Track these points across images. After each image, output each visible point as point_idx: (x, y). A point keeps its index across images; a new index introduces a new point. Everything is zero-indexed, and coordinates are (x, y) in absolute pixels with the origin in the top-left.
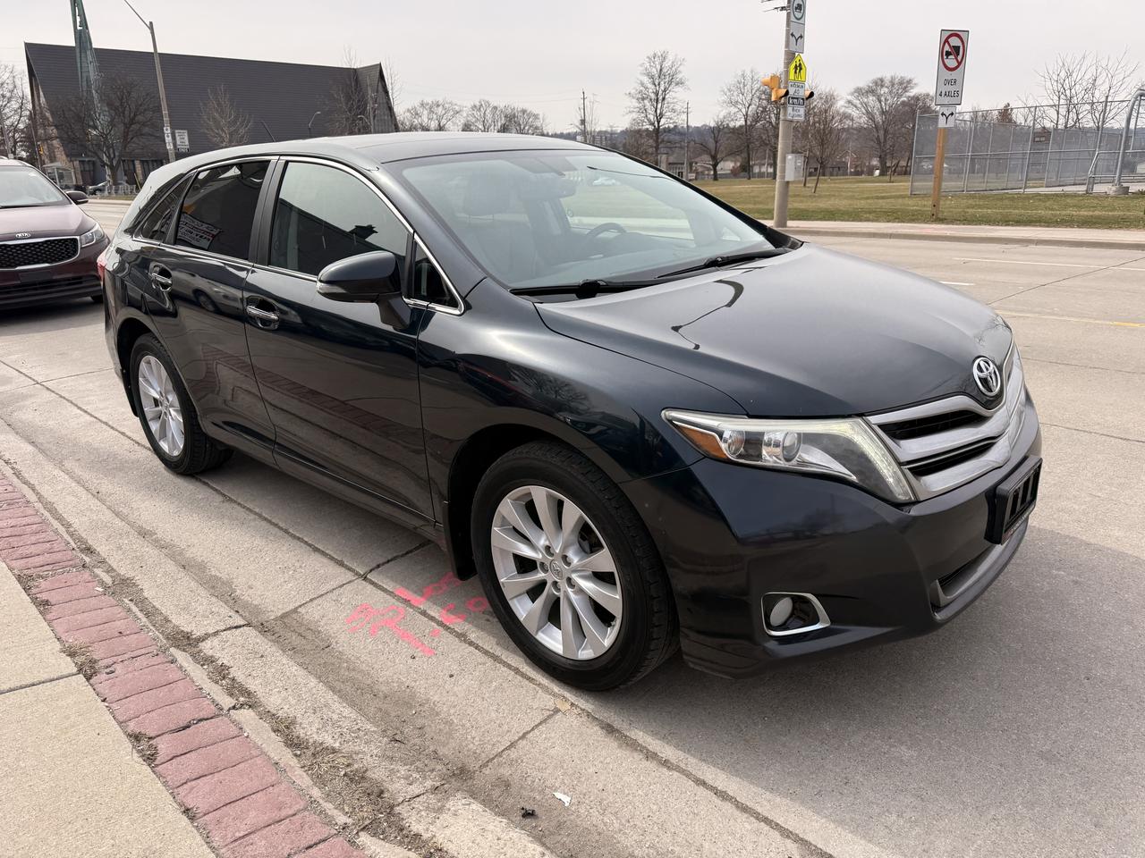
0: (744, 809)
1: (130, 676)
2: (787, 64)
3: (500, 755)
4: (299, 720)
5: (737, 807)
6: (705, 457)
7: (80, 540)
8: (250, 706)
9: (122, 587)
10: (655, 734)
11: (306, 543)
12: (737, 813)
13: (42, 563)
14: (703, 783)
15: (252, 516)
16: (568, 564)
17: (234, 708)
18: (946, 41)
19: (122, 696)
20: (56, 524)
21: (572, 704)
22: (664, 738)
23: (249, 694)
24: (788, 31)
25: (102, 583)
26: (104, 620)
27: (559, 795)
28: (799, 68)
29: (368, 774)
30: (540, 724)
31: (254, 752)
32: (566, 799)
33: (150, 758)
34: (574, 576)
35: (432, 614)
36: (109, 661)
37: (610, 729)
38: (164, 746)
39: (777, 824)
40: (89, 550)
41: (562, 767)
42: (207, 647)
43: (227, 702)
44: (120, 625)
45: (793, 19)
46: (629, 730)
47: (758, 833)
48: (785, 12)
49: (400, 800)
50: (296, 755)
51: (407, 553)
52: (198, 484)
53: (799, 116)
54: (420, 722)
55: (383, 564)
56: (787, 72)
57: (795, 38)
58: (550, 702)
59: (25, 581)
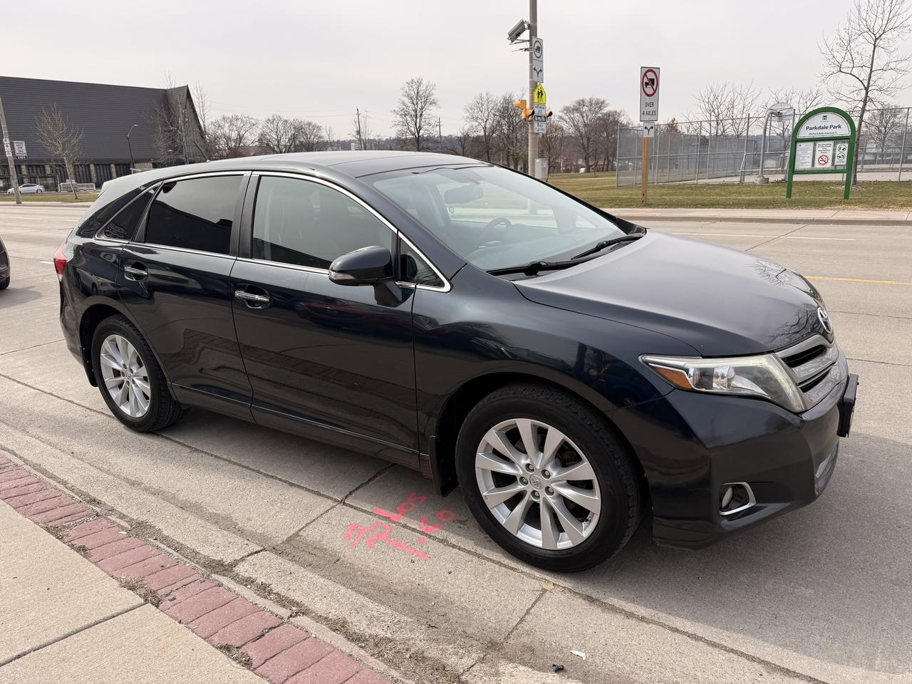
0: (714, 645)
1: (191, 600)
2: (532, 92)
3: (515, 628)
4: (349, 619)
5: (709, 644)
6: (675, 388)
7: (81, 493)
8: (303, 613)
9: (140, 529)
10: (627, 599)
11: (280, 480)
12: (710, 648)
13: (57, 517)
14: (677, 630)
15: (222, 463)
16: (547, 477)
17: (291, 616)
18: (645, 75)
19: (194, 617)
20: (53, 483)
21: (554, 584)
22: (633, 601)
23: (297, 604)
24: (531, 67)
25: (123, 528)
26: (142, 558)
27: (576, 652)
28: (541, 94)
29: (426, 654)
30: (536, 601)
31: (329, 649)
32: (582, 655)
33: (247, 663)
34: (553, 486)
35: (413, 526)
36: (167, 590)
37: (591, 600)
38: (252, 651)
39: (742, 653)
40: (93, 501)
41: (568, 631)
42: (241, 569)
43: (285, 612)
44: (158, 560)
45: (534, 57)
46: (605, 599)
47: (730, 660)
48: (528, 53)
49: (461, 670)
50: (361, 647)
51: (369, 481)
52: (161, 439)
53: (543, 130)
54: (442, 611)
55: (354, 491)
56: (532, 98)
57: (536, 71)
58: (537, 585)
59: (55, 531)
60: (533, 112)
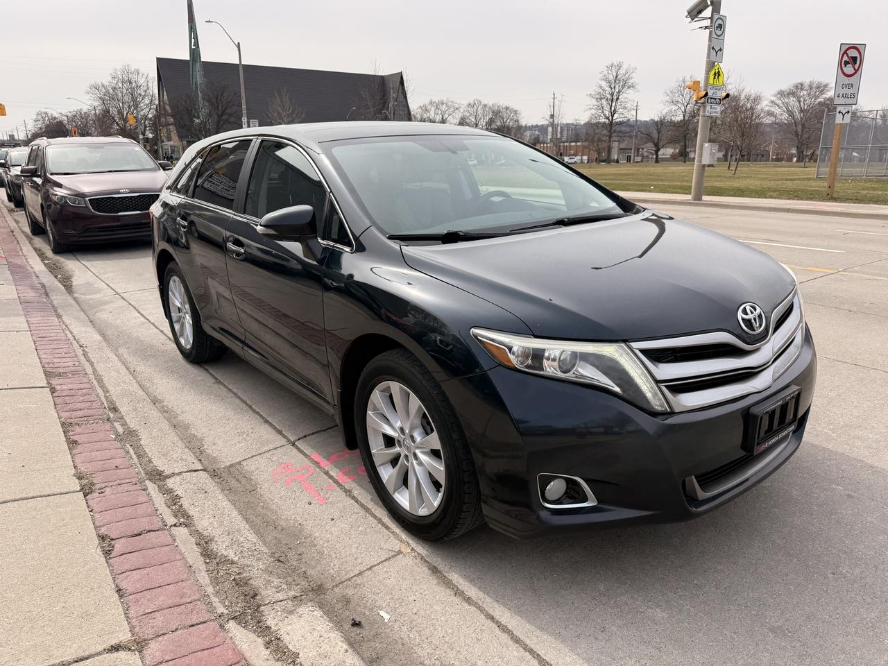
0: (517, 641)
1: (113, 496)
2: (708, 72)
3: (349, 579)
4: (216, 539)
5: (512, 638)
6: (499, 365)
7: (111, 402)
8: (186, 526)
9: (130, 436)
10: (467, 578)
11: (261, 416)
12: (510, 643)
13: (81, 416)
14: (492, 618)
15: (231, 395)
16: (414, 442)
17: (175, 525)
18: (845, 52)
19: (103, 509)
20: (99, 390)
21: (412, 549)
22: (471, 581)
23: (188, 517)
24: (709, 45)
25: (116, 432)
26: (109, 458)
27: (382, 613)
28: (718, 74)
29: (251, 582)
30: (385, 561)
31: (178, 557)
32: (386, 617)
33: (107, 553)
34: (417, 452)
35: (332, 474)
36: (103, 485)
37: (434, 570)
38: (119, 546)
39: (538, 655)
40: (115, 410)
41: (391, 594)
42: (170, 483)
43: (171, 520)
44: (118, 462)
45: (714, 36)
46: (448, 572)
47: (521, 659)
48: (708, 31)
49: (267, 602)
50: (205, 562)
51: (328, 429)
52: (202, 370)
53: (716, 112)
54: (301, 550)
55: (310, 435)
56: (707, 79)
57: (715, 50)
58: (396, 545)
59: (66, 427)
60: (706, 94)
